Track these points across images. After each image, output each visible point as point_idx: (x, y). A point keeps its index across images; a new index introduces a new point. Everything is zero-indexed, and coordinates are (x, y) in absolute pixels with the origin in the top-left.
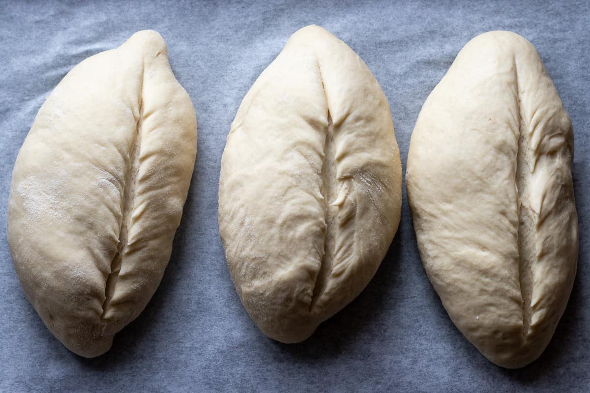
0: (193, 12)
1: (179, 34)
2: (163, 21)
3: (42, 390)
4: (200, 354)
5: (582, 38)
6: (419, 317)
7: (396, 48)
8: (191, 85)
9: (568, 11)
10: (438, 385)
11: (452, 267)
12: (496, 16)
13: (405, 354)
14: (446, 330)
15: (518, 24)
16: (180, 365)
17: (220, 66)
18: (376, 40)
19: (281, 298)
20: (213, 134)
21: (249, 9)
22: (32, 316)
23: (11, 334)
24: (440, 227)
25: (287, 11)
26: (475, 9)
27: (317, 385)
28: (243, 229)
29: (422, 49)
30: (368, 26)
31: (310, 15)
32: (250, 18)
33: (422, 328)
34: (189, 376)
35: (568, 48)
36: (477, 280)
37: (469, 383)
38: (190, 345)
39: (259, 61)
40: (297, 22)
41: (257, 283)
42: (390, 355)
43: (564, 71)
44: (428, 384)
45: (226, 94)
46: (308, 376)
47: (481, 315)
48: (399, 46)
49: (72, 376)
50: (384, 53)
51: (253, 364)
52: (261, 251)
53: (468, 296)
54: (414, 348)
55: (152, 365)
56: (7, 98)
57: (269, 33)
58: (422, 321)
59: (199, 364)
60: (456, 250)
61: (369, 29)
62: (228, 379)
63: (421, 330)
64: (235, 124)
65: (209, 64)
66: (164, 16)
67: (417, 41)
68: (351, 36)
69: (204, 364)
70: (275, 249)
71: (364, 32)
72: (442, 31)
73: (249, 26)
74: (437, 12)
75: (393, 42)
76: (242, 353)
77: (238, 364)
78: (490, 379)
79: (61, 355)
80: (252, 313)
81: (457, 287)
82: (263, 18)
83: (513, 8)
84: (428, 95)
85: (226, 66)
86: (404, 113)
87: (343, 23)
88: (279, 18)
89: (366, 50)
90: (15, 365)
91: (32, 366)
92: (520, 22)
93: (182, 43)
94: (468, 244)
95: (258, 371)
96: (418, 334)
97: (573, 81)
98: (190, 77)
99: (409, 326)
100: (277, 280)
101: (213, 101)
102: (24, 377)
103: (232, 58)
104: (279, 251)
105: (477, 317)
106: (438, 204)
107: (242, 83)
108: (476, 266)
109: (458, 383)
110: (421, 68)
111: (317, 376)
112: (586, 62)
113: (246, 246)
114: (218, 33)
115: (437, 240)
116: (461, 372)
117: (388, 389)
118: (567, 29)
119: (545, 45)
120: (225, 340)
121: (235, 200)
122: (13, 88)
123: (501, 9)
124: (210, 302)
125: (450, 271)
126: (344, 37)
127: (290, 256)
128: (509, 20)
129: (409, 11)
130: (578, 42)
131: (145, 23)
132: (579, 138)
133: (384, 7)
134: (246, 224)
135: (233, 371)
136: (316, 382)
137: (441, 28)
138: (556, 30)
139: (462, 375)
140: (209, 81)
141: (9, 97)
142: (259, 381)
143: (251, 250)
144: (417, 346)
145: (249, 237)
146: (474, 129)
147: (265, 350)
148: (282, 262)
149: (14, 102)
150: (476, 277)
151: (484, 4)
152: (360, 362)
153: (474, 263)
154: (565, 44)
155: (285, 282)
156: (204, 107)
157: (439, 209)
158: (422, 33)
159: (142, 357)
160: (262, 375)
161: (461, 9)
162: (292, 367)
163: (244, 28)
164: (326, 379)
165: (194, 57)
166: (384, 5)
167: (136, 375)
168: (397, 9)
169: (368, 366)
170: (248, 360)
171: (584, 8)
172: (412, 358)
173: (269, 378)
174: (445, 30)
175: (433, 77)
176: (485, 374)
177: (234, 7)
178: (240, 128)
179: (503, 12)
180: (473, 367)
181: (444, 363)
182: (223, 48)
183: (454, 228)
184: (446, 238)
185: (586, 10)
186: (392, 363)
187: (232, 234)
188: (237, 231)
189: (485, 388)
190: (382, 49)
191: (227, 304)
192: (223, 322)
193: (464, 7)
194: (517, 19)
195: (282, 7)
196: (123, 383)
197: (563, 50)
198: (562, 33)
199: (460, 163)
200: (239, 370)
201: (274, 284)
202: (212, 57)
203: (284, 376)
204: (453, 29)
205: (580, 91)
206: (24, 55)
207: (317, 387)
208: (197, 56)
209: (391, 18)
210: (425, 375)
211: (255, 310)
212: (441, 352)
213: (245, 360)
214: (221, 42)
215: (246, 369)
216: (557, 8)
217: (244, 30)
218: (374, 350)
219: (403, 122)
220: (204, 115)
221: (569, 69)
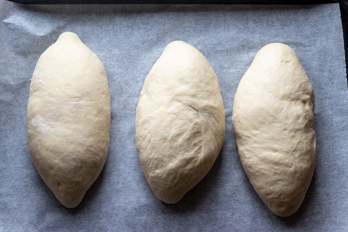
0: (121, 33)
1: (114, 45)
2: (106, 38)
3: (42, 228)
4: (124, 210)
5: (320, 50)
6: (236, 191)
7: (224, 54)
8: (120, 71)
9: (313, 36)
10: (245, 226)
11: (259, 162)
12: (276, 38)
13: (228, 210)
14: (249, 198)
15: (287, 42)
16: (113, 215)
17: (135, 61)
18: (215, 50)
19: (171, 178)
20: (131, 97)
21: (150, 32)
22: (37, 190)
23: (27, 199)
24: (252, 142)
25: (170, 33)
26: (265, 34)
27: (184, 226)
28: (150, 144)
29: (238, 54)
30: (211, 42)
31: (181, 36)
32: (150, 37)
33: (237, 197)
34: (118, 221)
35: (312, 55)
36: (272, 168)
37: (260, 225)
38: (119, 205)
39: (155, 60)
40: (174, 39)
41: (158, 171)
42: (221, 211)
43: (310, 67)
44: (240, 226)
45: (137, 76)
46: (179, 221)
47: (274, 186)
48: (226, 53)
49: (58, 221)
50: (219, 57)
51: (151, 215)
52: (160, 154)
53: (267, 177)
54: (233, 207)
55: (99, 215)
56: (25, 76)
57: (160, 45)
58: (237, 194)
59: (124, 214)
60: (261, 154)
61: (211, 44)
62: (138, 222)
63: (237, 198)
64: (142, 92)
65: (129, 60)
66: (107, 36)
67: (236, 50)
68: (202, 47)
69: (126, 215)
70: (167, 153)
71: (209, 45)
72: (248, 46)
73: (150, 41)
74: (246, 35)
75: (223, 50)
76: (145, 209)
77: (143, 214)
78: (271, 223)
79: (53, 210)
80: (154, 187)
81: (261, 172)
82: (157, 37)
83: (284, 33)
84: (241, 78)
85: (138, 62)
86: (229, 87)
87: (198, 40)
88: (165, 37)
89: (210, 55)
90: (29, 215)
91: (38, 215)
92: (288, 41)
93: (115, 49)
94: (267, 150)
95: (153, 218)
96: (235, 200)
97: (315, 72)
98: (119, 67)
99: (230, 196)
100: (169, 169)
101: (131, 80)
102: (34, 221)
103: (141, 58)
104: (170, 153)
105: (272, 188)
106: (251, 131)
107: (146, 71)
108: (272, 161)
109: (255, 225)
110: (238, 64)
111: (183, 221)
112: (322, 62)
113: (152, 153)
114: (134, 44)
115: (250, 149)
116: (257, 220)
117: (220, 228)
118: (312, 45)
119: (300, 53)
120: (137, 203)
121: (145, 129)
122: (28, 71)
123: (279, 34)
124: (129, 183)
125: (257, 164)
126: (198, 48)
127: (175, 155)
128: (283, 40)
129: (232, 34)
130: (317, 52)
131: (96, 39)
132: (318, 101)
133: (219, 32)
134: (152, 141)
135: (141, 218)
136: (183, 225)
137: (248, 44)
138: (306, 46)
139: (257, 221)
140: (129, 69)
141: (26, 75)
142: (154, 224)
143: (155, 154)
144: (235, 206)
145: (154, 148)
146: (269, 92)
147: (157, 208)
148: (171, 159)
149: (28, 78)
150: (272, 166)
151: (270, 31)
152: (205, 214)
153: (271, 159)
154: (311, 53)
155: (173, 169)
156: (127, 83)
157: (252, 133)
158: (238, 46)
159: (94, 211)
160: (156, 221)
161: (258, 34)
162: (171, 217)
163: (147, 42)
164: (188, 223)
165: (121, 56)
166: (219, 31)
167: (91, 220)
168: (226, 34)
169: (210, 217)
170: (149, 213)
171: (321, 34)
172: (232, 212)
173: (159, 222)
174: (250, 45)
175: (243, 69)
176: (269, 221)
177: (142, 31)
178: (145, 94)
179: (280, 36)
180: (263, 217)
181: (248, 215)
182: (136, 52)
183: (260, 143)
184: (255, 148)
185: (322, 35)
186: (222, 215)
187: (144, 147)
188: (147, 145)
189: (269, 228)
190: (218, 54)
191: (138, 184)
192: (135, 194)
193: (260, 33)
194: (287, 40)
195: (167, 31)
196: (85, 224)
197: (310, 56)
198: (309, 47)
199: (262, 109)
200: (144, 218)
201: (167, 171)
202: (130, 57)
203: (167, 221)
204: (254, 44)
205: (318, 77)
206: (34, 54)
207: (184, 227)
208: (123, 56)
209: (222, 38)
210: (238, 221)
211: (156, 185)
212: (247, 209)
213: (147, 213)
214: (135, 49)
215: (147, 217)
216: (307, 34)
217: (147, 43)
218: (213, 208)
219: (228, 92)
220: (127, 87)
221: (313, 65)
